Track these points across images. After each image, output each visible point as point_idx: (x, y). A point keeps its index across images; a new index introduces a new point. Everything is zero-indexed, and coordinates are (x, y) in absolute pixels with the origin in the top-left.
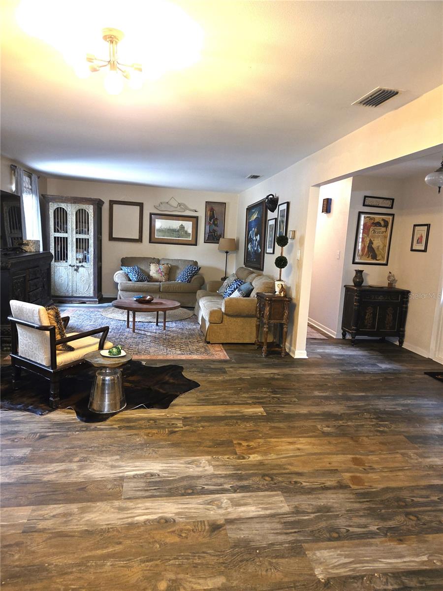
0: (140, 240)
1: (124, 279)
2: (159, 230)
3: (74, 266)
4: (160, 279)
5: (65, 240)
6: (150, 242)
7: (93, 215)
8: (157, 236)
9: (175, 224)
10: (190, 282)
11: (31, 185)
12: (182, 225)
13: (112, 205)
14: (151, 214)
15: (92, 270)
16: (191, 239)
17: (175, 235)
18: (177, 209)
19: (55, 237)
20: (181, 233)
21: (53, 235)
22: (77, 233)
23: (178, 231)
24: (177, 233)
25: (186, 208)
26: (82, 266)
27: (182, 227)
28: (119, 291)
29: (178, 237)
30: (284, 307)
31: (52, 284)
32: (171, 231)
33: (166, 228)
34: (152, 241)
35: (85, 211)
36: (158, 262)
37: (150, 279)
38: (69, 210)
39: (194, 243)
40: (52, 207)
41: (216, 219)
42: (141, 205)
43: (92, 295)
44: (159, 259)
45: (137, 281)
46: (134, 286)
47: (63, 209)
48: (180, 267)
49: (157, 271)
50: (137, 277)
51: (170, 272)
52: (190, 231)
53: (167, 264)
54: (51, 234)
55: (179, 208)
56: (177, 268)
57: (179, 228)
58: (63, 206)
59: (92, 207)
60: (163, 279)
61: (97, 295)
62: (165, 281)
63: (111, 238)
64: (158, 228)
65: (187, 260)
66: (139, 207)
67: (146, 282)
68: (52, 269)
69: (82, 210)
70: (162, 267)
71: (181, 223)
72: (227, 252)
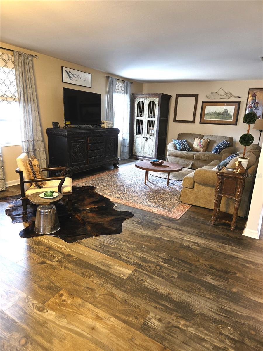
0: (193, 122)
1: (173, 148)
2: (207, 113)
3: (145, 138)
4: (199, 149)
5: (142, 121)
6: (200, 123)
7: (158, 105)
8: (206, 118)
9: (220, 109)
10: (219, 154)
11: (124, 88)
12: (226, 109)
13: (178, 97)
14: (203, 102)
15: (155, 141)
16: (232, 120)
17: (219, 118)
18: (223, 97)
19: (137, 120)
20: (225, 116)
21: (136, 118)
22: (148, 117)
23: (222, 114)
24: (221, 116)
25: (231, 95)
26: (150, 138)
27: (226, 111)
28: (168, 156)
29: (222, 119)
30: (237, 183)
31: (134, 148)
32: (217, 114)
33: (213, 112)
34: (202, 121)
35: (154, 102)
36: (201, 137)
37: (192, 149)
38: (145, 102)
39: (234, 123)
40: (137, 101)
41: (257, 103)
42: (196, 96)
43: (154, 157)
44: (203, 135)
45: (180, 150)
46: (176, 153)
47: (143, 102)
48: (217, 141)
49: (198, 144)
50: (181, 147)
51: (208, 145)
52: (232, 114)
53: (207, 139)
54: (135, 118)
55: (225, 95)
56: (214, 142)
57: (223, 112)
58: (142, 100)
59: (158, 99)
60: (202, 150)
61: (156, 157)
62: (203, 152)
63: (175, 121)
64: (207, 112)
65: (224, 137)
66: (195, 97)
67: (187, 152)
68: (135, 139)
69: (153, 101)
70: (202, 141)
71: (225, 107)
72: (261, 131)
